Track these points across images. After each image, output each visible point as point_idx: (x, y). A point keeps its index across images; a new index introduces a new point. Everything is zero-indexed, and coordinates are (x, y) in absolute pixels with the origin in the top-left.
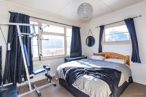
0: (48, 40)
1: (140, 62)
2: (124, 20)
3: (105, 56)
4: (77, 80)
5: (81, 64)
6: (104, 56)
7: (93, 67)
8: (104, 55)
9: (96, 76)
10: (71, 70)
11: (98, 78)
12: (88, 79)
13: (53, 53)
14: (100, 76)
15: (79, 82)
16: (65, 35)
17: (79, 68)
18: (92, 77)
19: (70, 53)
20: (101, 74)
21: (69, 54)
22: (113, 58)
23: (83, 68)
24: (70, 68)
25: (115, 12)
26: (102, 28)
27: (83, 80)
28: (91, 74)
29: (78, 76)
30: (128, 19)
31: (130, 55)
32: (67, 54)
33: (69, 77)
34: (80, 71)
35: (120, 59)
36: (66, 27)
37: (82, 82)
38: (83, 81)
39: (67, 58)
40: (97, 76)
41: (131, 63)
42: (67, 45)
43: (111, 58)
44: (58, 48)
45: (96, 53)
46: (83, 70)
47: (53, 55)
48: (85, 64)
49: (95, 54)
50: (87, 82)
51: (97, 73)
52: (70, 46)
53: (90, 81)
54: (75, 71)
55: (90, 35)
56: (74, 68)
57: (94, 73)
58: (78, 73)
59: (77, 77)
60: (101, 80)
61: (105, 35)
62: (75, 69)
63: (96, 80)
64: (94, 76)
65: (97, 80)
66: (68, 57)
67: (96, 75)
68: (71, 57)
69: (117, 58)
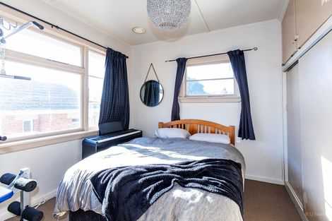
0: (29, 79)
1: (254, 139)
2: (229, 53)
3: (188, 126)
4: (151, 209)
5: (142, 155)
6: (184, 128)
7: (184, 161)
8: (184, 125)
9: (205, 187)
10: (124, 179)
11: (214, 192)
12: (190, 202)
13: (27, 123)
14: (216, 184)
15: (159, 213)
16: (83, 71)
17: (150, 170)
18: (199, 194)
19: (99, 124)
20: (215, 180)
21: (94, 125)
22: (204, 132)
23: (165, 169)
24: (119, 173)
25: (211, 32)
26: (182, 63)
27: (173, 206)
28: (190, 184)
29: (154, 197)
30: (235, 51)
31: (237, 124)
32: (90, 126)
33: (118, 205)
34: (157, 179)
35: (218, 133)
36: (88, 49)
37: (170, 213)
38: (171, 210)
39: (90, 140)
40: (210, 188)
41: (238, 140)
42: (90, 100)
43: (200, 132)
44: (59, 108)
45: (165, 122)
46: (165, 173)
47: (39, 133)
48: (153, 155)
49: (162, 125)
50: (186, 212)
51: (205, 178)
52: (100, 103)
53: (197, 206)
54: (140, 181)
55: (152, 77)
56: (133, 172)
57: (199, 179)
58: (152, 186)
59: (152, 201)
60: (222, 197)
61: (186, 81)
62: (138, 174)
63: (209, 198)
64: (202, 189)
65: (213, 198)
66: (92, 135)
67: (206, 183)
68: (102, 134)
69: (211, 132)
